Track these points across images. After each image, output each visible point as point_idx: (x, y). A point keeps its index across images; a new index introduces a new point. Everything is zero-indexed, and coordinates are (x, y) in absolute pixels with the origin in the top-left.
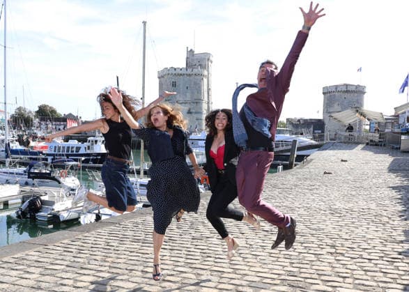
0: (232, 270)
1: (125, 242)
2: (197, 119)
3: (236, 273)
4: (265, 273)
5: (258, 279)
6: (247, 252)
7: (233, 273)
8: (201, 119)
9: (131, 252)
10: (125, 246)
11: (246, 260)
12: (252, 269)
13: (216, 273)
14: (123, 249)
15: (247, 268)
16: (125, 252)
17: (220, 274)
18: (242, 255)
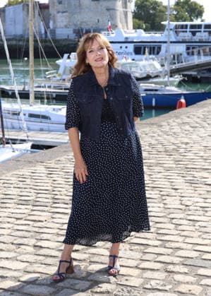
0: (160, 243)
1: (7, 205)
2: (108, 10)
3: (165, 247)
4: (206, 245)
5: (196, 254)
6: (182, 216)
7: (161, 246)
8: (114, 9)
9: (17, 219)
10: (9, 210)
11: (180, 228)
12: (188, 240)
13: (137, 247)
14: (6, 214)
15: (181, 239)
16: (9, 220)
17: (142, 247)
18: (174, 221)
